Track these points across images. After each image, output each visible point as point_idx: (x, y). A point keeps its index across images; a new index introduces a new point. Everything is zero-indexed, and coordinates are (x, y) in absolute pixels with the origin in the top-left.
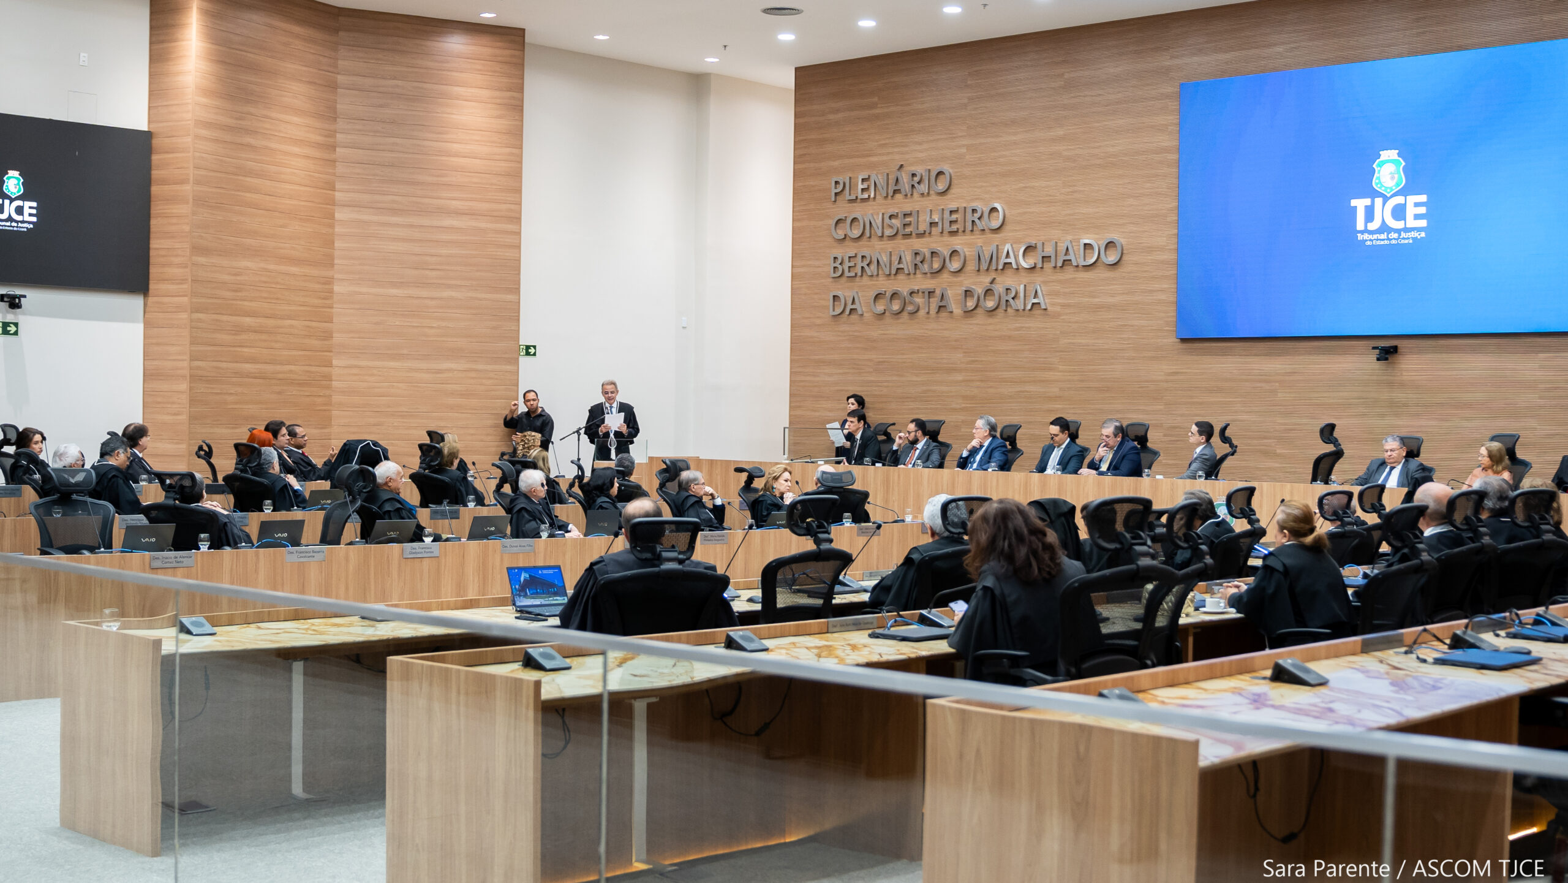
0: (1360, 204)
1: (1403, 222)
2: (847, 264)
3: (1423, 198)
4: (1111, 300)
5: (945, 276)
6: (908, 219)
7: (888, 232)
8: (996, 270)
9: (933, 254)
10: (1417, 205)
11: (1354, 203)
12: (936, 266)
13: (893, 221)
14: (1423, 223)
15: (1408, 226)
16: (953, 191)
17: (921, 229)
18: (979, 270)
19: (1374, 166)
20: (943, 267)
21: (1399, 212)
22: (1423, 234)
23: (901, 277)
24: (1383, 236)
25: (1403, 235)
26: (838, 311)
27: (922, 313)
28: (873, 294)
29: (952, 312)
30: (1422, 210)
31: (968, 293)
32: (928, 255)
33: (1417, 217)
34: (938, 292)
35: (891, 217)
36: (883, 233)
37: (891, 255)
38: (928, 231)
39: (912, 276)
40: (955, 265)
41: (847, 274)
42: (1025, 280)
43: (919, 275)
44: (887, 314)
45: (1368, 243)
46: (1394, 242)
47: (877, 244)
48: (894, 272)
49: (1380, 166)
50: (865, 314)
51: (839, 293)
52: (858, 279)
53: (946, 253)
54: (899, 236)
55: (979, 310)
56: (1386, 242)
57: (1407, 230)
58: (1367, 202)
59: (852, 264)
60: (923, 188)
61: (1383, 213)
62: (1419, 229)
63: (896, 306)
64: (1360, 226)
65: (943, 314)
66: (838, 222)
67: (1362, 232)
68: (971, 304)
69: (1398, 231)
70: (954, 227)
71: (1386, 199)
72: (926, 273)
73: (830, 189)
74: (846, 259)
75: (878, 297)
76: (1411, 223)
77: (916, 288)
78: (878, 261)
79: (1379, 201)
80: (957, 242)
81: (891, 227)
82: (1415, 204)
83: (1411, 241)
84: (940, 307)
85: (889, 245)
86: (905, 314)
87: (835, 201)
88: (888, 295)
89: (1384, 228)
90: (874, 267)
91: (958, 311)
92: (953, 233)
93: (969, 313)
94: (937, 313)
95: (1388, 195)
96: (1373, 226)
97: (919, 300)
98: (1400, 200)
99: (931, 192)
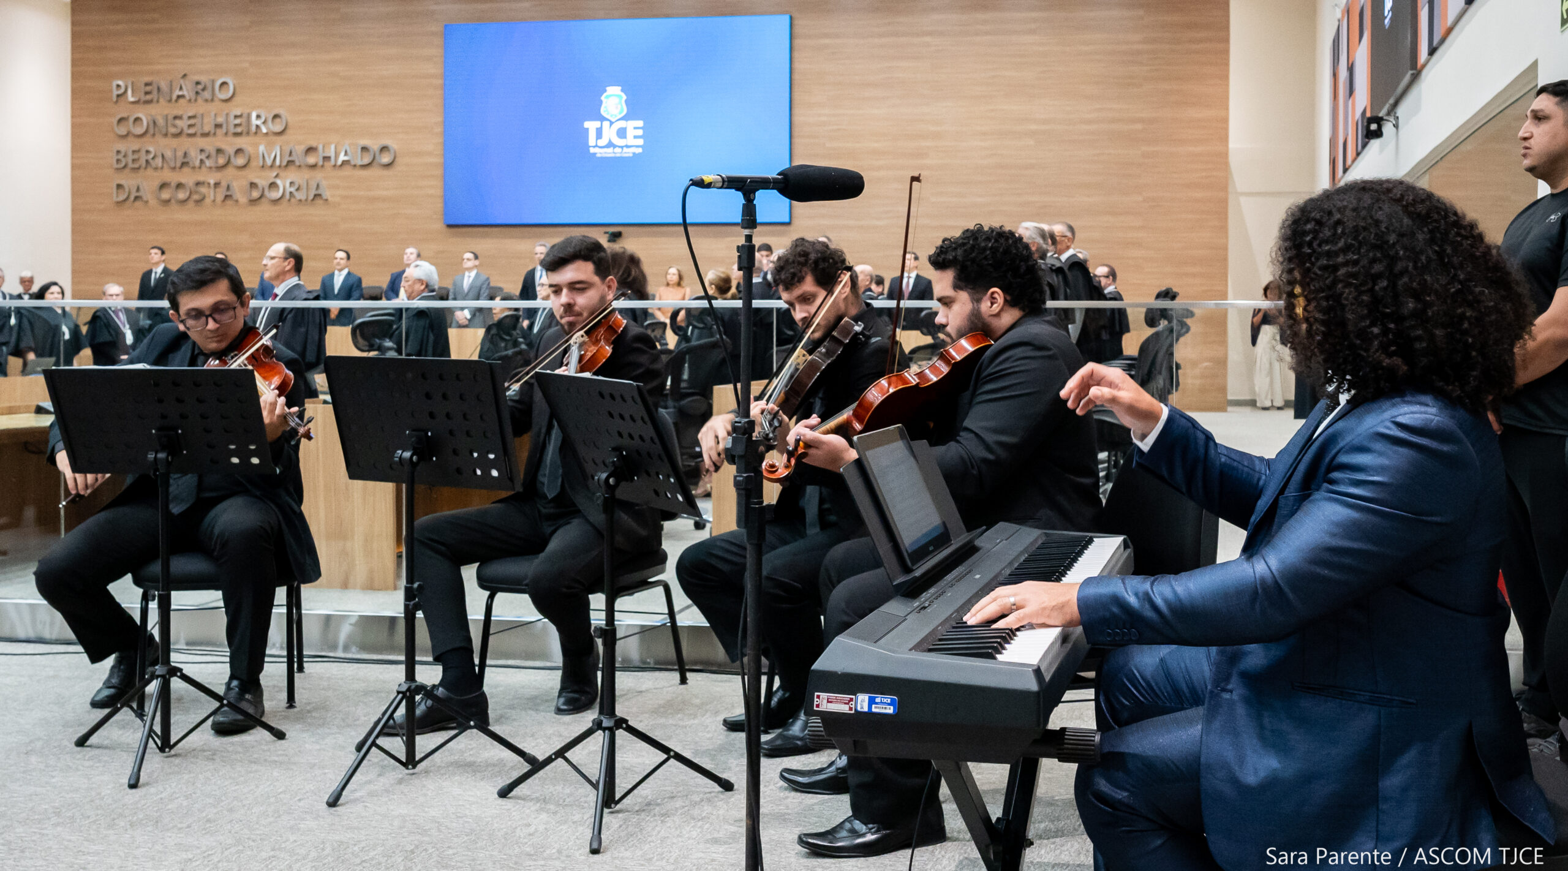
0: (591, 126)
1: (624, 140)
2: (130, 157)
3: (640, 123)
4: (385, 193)
5: (230, 171)
6: (192, 122)
7: (172, 130)
8: (280, 166)
9: (219, 151)
10: (635, 128)
11: (587, 124)
12: (221, 161)
13: (178, 122)
14: (641, 142)
15: (629, 144)
16: (237, 99)
17: (206, 129)
18: (263, 167)
19: (603, 98)
20: (228, 162)
21: (622, 133)
22: (640, 150)
23: (186, 170)
24: (610, 150)
25: (625, 149)
26: (122, 198)
27: (208, 201)
28: (157, 183)
29: (237, 201)
30: (640, 132)
31: (253, 185)
32: (214, 153)
33: (636, 137)
34: (224, 184)
35: (176, 118)
36: (167, 131)
37: (175, 150)
38: (213, 132)
39: (197, 170)
40: (240, 161)
41: (131, 165)
42: (306, 176)
43: (204, 169)
44: (173, 201)
45: (598, 155)
46: (618, 155)
47: (163, 141)
48: (178, 164)
49: (607, 97)
50: (150, 201)
51: (122, 182)
52: (142, 170)
53: (231, 150)
54: (184, 136)
55: (263, 200)
56: (613, 155)
57: (627, 146)
58: (597, 124)
59: (136, 156)
60: (207, 95)
61: (610, 133)
62: (637, 146)
63: (182, 195)
64: (592, 141)
65: (229, 202)
66: (121, 120)
67: (594, 147)
68: (255, 194)
69: (622, 147)
70: (239, 130)
71: (612, 123)
72: (210, 168)
73: (111, 91)
74: (130, 153)
75: (163, 186)
76: (630, 140)
77: (201, 179)
78: (163, 156)
79: (606, 124)
80: (242, 142)
81: (175, 126)
82: (634, 127)
83: (631, 155)
84: (226, 196)
85: (174, 142)
86: (191, 204)
87: (117, 102)
88: (173, 185)
89: (610, 145)
90: (159, 162)
91: (243, 200)
92: (236, 134)
93: (253, 202)
94: (224, 201)
95: (613, 120)
96: (603, 142)
97: (203, 190)
98: (622, 124)
99: (215, 99)
